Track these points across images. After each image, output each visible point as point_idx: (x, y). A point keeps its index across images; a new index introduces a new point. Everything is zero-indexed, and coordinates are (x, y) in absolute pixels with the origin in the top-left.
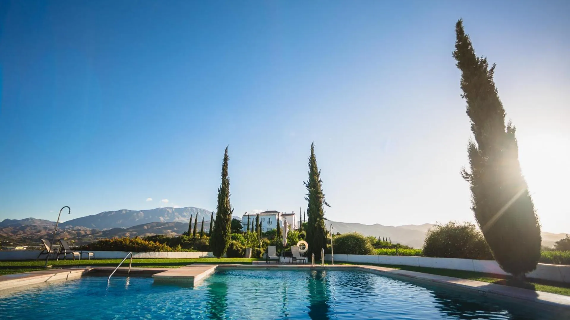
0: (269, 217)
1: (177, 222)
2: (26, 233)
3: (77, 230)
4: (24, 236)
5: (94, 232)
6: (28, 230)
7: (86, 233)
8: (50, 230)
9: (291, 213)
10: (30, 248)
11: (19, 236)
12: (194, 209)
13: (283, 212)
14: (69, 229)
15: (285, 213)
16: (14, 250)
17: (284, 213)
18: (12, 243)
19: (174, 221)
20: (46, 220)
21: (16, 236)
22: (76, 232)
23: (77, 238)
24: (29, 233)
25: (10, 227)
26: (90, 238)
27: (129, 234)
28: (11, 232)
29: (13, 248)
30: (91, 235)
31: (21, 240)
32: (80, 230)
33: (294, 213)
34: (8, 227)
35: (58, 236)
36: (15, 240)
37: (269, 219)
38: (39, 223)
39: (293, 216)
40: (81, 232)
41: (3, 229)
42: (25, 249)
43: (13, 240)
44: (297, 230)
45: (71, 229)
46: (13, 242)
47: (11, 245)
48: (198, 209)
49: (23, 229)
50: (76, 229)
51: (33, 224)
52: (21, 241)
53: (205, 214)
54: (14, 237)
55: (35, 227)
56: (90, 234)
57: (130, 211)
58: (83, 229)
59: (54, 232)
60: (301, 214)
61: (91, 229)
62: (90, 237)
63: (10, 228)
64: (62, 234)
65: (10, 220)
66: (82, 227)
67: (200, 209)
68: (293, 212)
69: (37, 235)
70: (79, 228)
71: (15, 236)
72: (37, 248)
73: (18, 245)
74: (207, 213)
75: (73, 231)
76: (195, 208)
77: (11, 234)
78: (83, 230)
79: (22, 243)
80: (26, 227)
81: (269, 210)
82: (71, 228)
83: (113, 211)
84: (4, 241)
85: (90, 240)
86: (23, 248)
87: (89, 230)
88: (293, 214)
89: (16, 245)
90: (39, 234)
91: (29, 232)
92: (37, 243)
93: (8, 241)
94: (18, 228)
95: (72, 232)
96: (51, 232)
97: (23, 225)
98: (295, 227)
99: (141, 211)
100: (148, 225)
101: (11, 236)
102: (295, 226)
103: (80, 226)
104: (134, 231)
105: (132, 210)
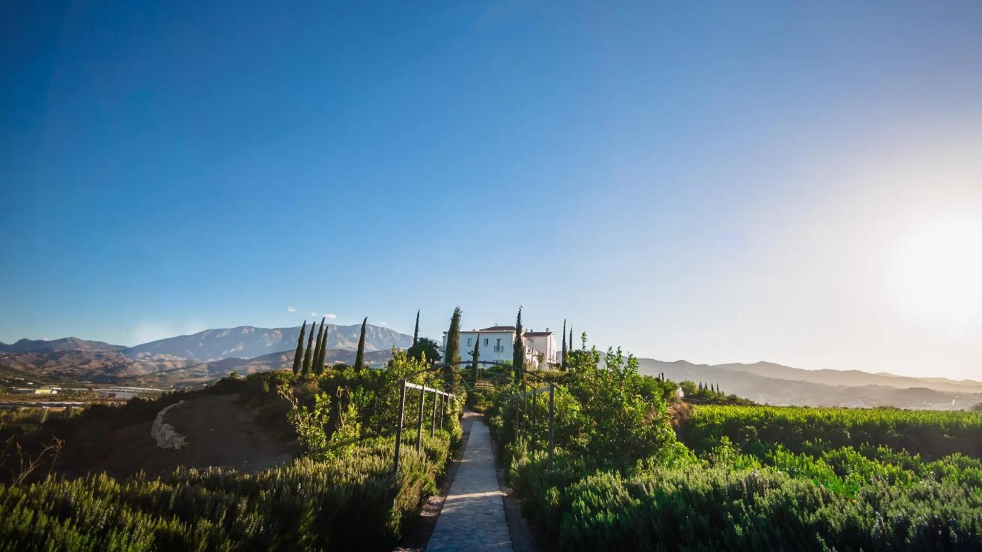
0: (499, 337)
1: (341, 350)
2: (61, 365)
3: (159, 360)
4: (58, 370)
5: (189, 365)
6: (64, 360)
7: (175, 365)
8: (108, 359)
9: (545, 331)
10: (64, 392)
11: (46, 369)
12: (372, 328)
13: (526, 330)
14: (144, 358)
15: (532, 331)
16: (32, 394)
17: (529, 331)
18: (31, 382)
19: (336, 347)
20: (101, 342)
21: (42, 369)
22: (157, 363)
23: (159, 374)
24: (67, 365)
25: (30, 354)
26: (183, 375)
27: (254, 368)
28: (33, 363)
29: (30, 392)
30: (183, 370)
31: (49, 377)
32: (163, 360)
33: (549, 331)
34: (26, 353)
35: (123, 371)
36: (38, 377)
37: (499, 340)
38: (88, 347)
39: (549, 337)
40: (166, 363)
41: (16, 357)
42: (55, 392)
43: (34, 376)
44: (555, 365)
45: (147, 358)
46: (34, 380)
47: (30, 386)
48: (379, 327)
49: (55, 357)
50: (157, 359)
51: (76, 349)
52: (49, 379)
53: (390, 337)
54: (37, 371)
55: (80, 355)
56: (183, 368)
57: (258, 328)
58: (170, 360)
59: (114, 363)
60: (566, 332)
61: (184, 359)
62: (182, 373)
63: (33, 356)
64: (129, 367)
65: (30, 341)
66: (168, 355)
67: (382, 329)
68: (547, 329)
69: (83, 370)
70: (163, 356)
71: (40, 370)
72: (79, 391)
73: (43, 385)
74: (393, 335)
75: (151, 363)
76: (373, 326)
77: (31, 366)
78: (168, 361)
79: (52, 382)
80: (63, 353)
81: (499, 325)
82: (148, 356)
83: (226, 329)
84: (16, 379)
85: (183, 378)
86: (50, 391)
87: (180, 362)
88: (548, 334)
89: (39, 386)
90: (86, 366)
91: (67, 362)
92: (82, 382)
93: (22, 379)
94: (46, 355)
95: (148, 363)
96: (109, 363)
97: (56, 351)
98: (550, 360)
99: (277, 329)
100: (289, 353)
101: (31, 369)
102: (550, 357)
103: (165, 353)
104: (263, 364)
105: (260, 327)
